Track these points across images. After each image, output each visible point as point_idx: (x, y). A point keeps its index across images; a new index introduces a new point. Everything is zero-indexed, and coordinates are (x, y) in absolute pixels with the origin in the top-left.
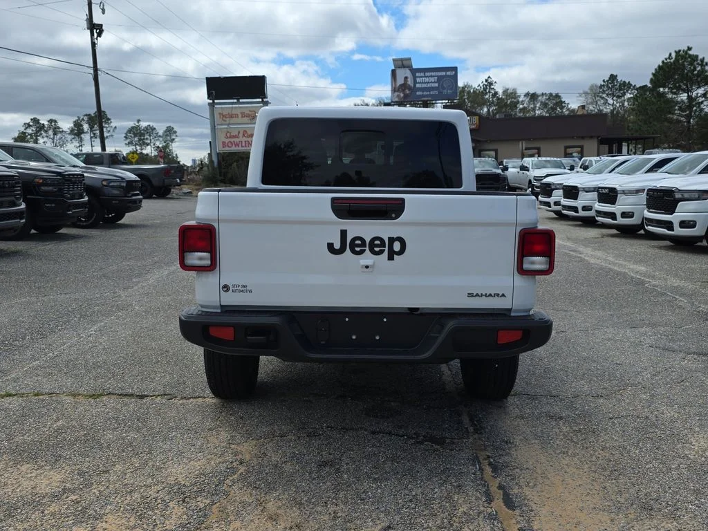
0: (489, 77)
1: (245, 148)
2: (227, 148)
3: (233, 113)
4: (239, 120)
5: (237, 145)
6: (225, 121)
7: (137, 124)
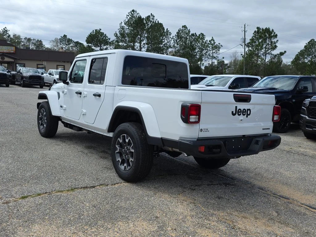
0: (5, 28)
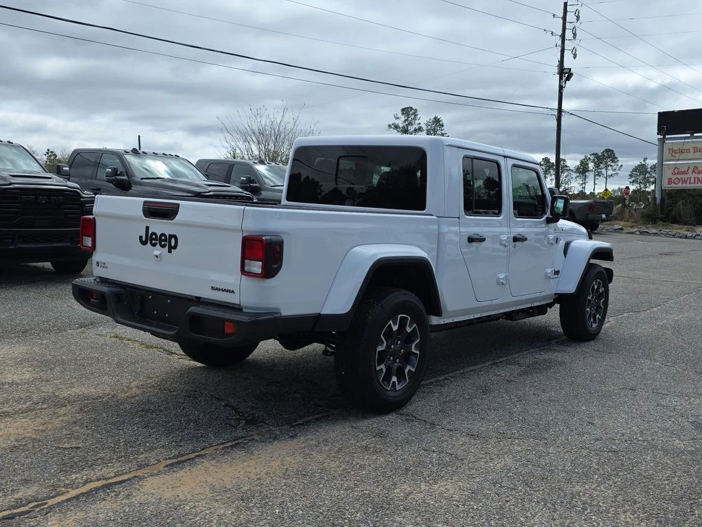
1: (696, 185)
2: (673, 185)
3: (684, 148)
4: (691, 155)
5: (684, 181)
6: (675, 156)
7: (643, 163)
